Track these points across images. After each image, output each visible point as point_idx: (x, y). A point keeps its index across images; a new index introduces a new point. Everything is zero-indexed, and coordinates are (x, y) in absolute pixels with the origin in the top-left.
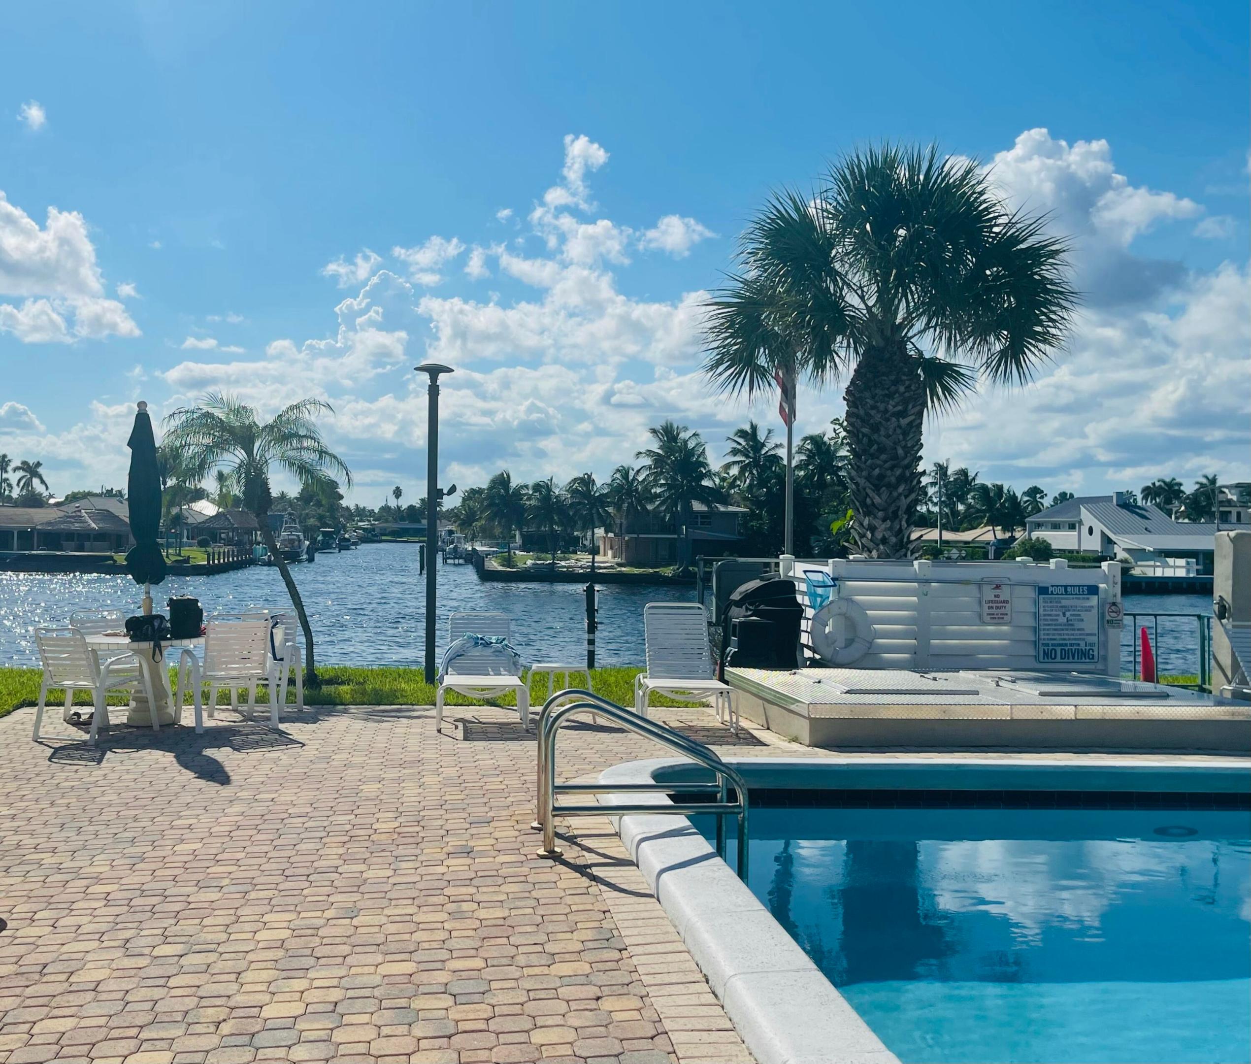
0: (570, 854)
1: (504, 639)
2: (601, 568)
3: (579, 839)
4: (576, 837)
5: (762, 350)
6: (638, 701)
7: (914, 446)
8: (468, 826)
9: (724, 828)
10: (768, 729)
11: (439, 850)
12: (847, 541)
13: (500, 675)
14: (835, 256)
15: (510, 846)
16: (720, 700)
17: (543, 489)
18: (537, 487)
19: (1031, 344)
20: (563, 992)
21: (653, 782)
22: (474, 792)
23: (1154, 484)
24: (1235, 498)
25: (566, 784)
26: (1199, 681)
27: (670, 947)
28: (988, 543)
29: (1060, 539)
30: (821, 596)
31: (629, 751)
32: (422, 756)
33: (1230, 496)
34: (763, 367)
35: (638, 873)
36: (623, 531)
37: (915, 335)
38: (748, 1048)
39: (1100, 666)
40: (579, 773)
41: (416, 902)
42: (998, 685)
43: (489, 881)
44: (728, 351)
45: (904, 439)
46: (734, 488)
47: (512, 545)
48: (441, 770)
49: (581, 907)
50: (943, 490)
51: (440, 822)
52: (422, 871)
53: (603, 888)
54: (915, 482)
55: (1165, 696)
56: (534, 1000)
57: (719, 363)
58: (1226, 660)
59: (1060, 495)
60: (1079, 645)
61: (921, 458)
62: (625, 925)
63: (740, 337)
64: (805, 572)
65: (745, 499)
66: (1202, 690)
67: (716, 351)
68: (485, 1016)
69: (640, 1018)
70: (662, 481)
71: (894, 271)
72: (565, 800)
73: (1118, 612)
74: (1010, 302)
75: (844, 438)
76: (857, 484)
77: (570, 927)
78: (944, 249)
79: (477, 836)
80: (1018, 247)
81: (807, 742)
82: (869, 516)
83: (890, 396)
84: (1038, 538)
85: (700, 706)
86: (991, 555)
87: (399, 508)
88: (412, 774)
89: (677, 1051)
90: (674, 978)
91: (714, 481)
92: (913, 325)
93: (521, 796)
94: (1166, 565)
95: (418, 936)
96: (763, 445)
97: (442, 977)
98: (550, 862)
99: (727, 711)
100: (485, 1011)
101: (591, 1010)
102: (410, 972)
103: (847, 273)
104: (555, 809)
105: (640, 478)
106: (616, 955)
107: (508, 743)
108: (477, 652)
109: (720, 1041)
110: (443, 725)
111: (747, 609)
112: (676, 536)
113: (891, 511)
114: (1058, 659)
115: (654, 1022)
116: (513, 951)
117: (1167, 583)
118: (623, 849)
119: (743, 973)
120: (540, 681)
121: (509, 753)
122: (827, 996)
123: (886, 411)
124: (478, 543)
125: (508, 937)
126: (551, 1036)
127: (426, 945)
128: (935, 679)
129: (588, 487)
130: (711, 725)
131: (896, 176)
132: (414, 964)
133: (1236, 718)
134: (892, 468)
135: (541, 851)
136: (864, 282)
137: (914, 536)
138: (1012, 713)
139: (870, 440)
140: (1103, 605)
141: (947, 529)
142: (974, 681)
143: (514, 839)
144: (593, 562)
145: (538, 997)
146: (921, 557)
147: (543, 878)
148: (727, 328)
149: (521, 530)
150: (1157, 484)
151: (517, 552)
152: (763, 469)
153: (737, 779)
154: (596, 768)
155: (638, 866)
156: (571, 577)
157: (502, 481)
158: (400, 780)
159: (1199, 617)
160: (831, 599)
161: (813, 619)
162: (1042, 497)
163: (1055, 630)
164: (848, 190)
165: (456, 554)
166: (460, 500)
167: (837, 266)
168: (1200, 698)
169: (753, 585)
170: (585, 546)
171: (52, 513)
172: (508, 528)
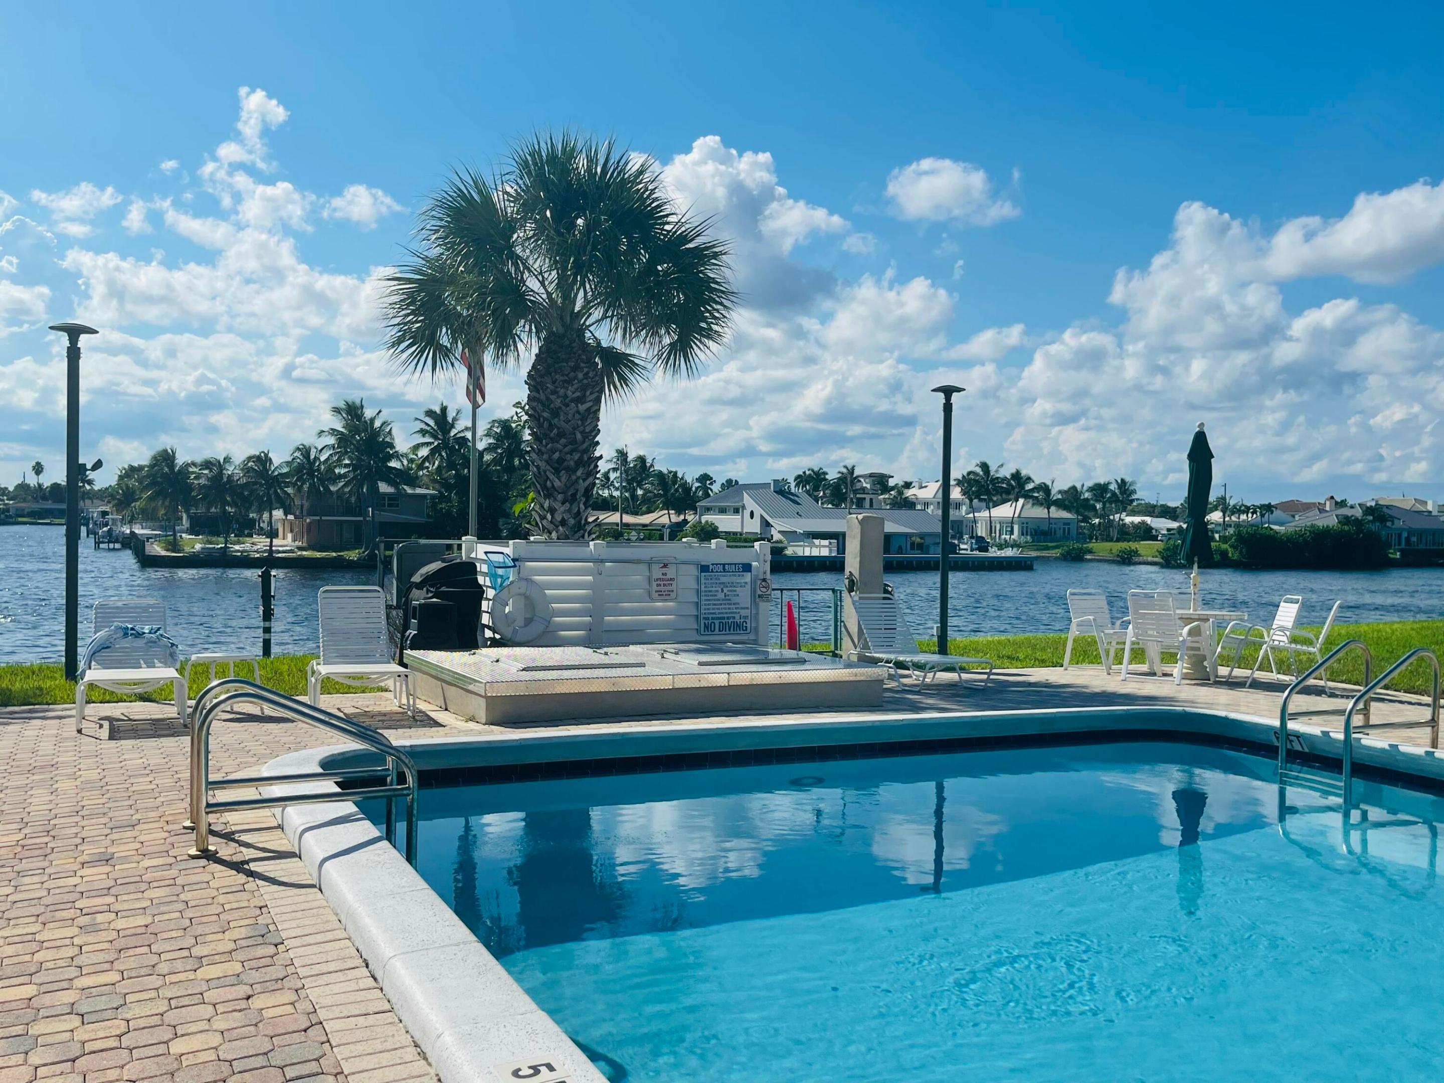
0: (226, 851)
1: (159, 629)
2: (279, 552)
3: (237, 835)
4: (233, 833)
5: (444, 330)
6: (310, 689)
7: (591, 431)
8: (109, 831)
9: (394, 811)
10: (446, 710)
11: (72, 860)
12: (529, 523)
13: (154, 667)
14: (516, 240)
15: (157, 849)
16: (398, 684)
17: (217, 466)
18: (207, 464)
19: (697, 339)
20: (211, 996)
21: (320, 771)
22: (118, 795)
23: (804, 473)
24: (868, 486)
25: (225, 779)
26: (832, 648)
27: (329, 936)
28: (664, 526)
29: (726, 523)
30: (501, 577)
31: (299, 740)
32: (57, 760)
33: (865, 485)
34: (446, 347)
35: (300, 864)
36: (305, 513)
37: (593, 324)
38: (405, 1027)
39: (752, 637)
40: (240, 767)
41: (41, 919)
42: (663, 657)
43: (131, 888)
44: (410, 329)
45: (583, 424)
46: (422, 470)
47: (177, 528)
48: (79, 773)
49: (235, 905)
50: (623, 475)
51: (74, 830)
52: (50, 884)
53: (260, 883)
54: (592, 466)
55: (803, 661)
56: (176, 1008)
57: (400, 341)
58: (854, 629)
59: (727, 481)
60: (734, 618)
61: (598, 443)
62: (283, 919)
63: (421, 315)
64: (486, 553)
65: (434, 481)
66: (835, 655)
67: (397, 328)
68: (118, 1033)
69: (293, 1011)
70: (347, 462)
71: (572, 259)
72: (223, 796)
73: (767, 587)
74: (679, 298)
75: (526, 421)
76: (538, 467)
77: (222, 927)
78: (619, 242)
79: (118, 842)
80: (687, 246)
81: (484, 721)
82: (549, 499)
83: (569, 382)
84: (707, 522)
85: (378, 690)
86: (666, 537)
87: (40, 485)
88: (43, 780)
89: (331, 1040)
90: (332, 967)
91: (402, 462)
92: (590, 314)
93: (173, 796)
94: (812, 546)
95: (39, 957)
96: (452, 426)
97: (68, 997)
98: (203, 862)
99: (404, 695)
100: (118, 1027)
101: (240, 1011)
102: (29, 996)
103: (528, 257)
104: (209, 805)
105: (323, 458)
106: (271, 950)
107: (162, 739)
108: (127, 643)
109: (377, 1023)
110: (85, 724)
111: (428, 591)
112: (362, 519)
113: (570, 494)
114: (717, 631)
115: (309, 1014)
116: (154, 959)
117: (814, 562)
118: (285, 841)
119: (403, 953)
120: (202, 671)
121: (162, 750)
122: (485, 965)
123: (566, 397)
124: (138, 526)
125: (149, 946)
126: (194, 1043)
127: (50, 965)
128: (606, 654)
129: (265, 467)
130: (388, 709)
131: (575, 166)
132: (35, 987)
133: (858, 678)
134: (571, 453)
135: (193, 851)
136: (545, 267)
137: (591, 519)
138: (674, 683)
139: (550, 424)
140: (755, 582)
141: (627, 513)
142: (642, 654)
143: (163, 841)
144: (271, 546)
145: (180, 1005)
146: (597, 538)
147: (193, 879)
148: (408, 305)
149: (187, 511)
150: (808, 473)
151: (184, 535)
152: (452, 451)
153: (407, 761)
154: (261, 759)
155: (300, 858)
156: (246, 562)
157: (166, 458)
158: (26, 788)
159: (834, 591)
160: (511, 579)
161: (494, 599)
162: (711, 484)
163: (715, 605)
164: (529, 173)
165: (111, 537)
166: (116, 478)
167: (518, 250)
168: (833, 662)
169: (435, 566)
170: (262, 529)
172: (172, 510)
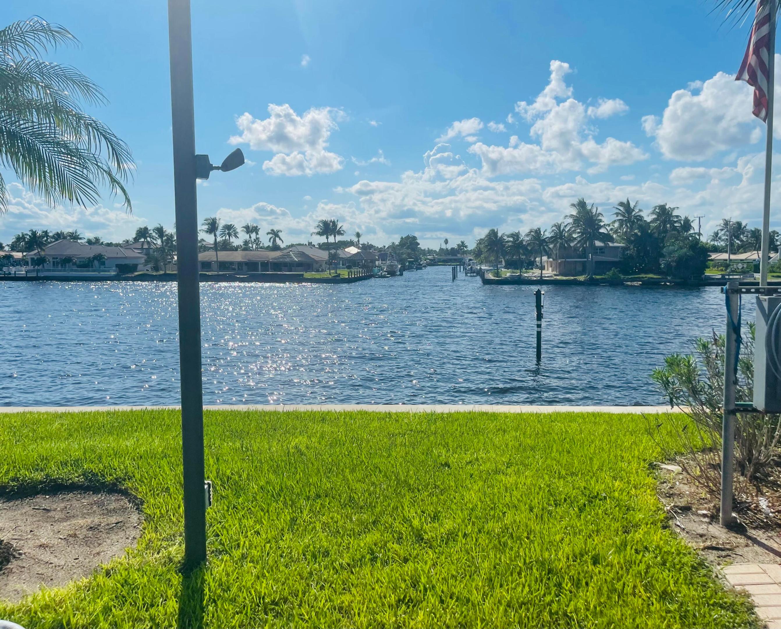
2: (546, 277)
17: (516, 236)
18: (512, 235)
28: (754, 260)
36: (558, 257)
47: (500, 266)
50: (727, 233)
65: (623, 239)
70: (579, 231)
87: (447, 249)
91: (607, 229)
96: (633, 210)
105: (567, 230)
112: (586, 260)
129: (538, 235)
141: (731, 253)
144: (541, 274)
149: (504, 258)
151: (502, 269)
152: (633, 223)
156: (530, 282)
157: (494, 233)
165: (472, 271)
166: (476, 244)
170: (537, 265)
171: (277, 254)
172: (497, 257)
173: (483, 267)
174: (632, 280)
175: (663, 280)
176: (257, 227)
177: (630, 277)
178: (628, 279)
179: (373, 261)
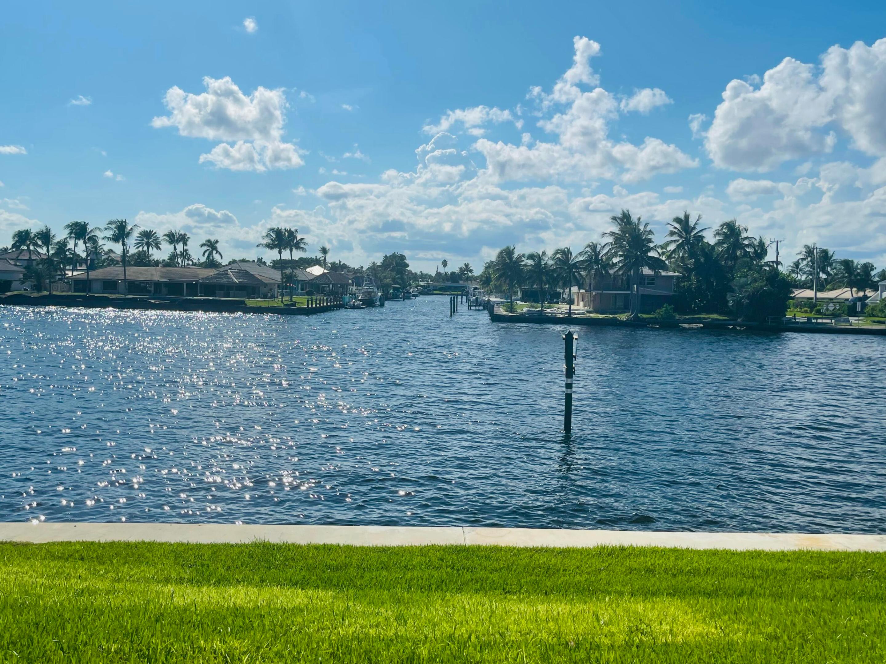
2: (575, 314)
17: (537, 258)
18: (531, 257)
28: (846, 299)
36: (592, 288)
46: (670, 259)
47: (514, 298)
50: (810, 263)
65: (679, 266)
70: (621, 253)
86: (858, 308)
87: (445, 273)
96: (694, 228)
105: (605, 252)
112: (629, 292)
124: (492, 296)
129: (567, 258)
141: (821, 290)
144: (570, 310)
149: (520, 286)
151: (518, 302)
152: (692, 246)
156: (555, 320)
157: (508, 252)
165: (477, 303)
166: (483, 268)
170: (564, 299)
171: (212, 272)
172: (511, 286)
173: (493, 299)
174: (690, 321)
175: (732, 322)
176: (185, 235)
177: (687, 317)
178: (685, 319)
179: (345, 286)
